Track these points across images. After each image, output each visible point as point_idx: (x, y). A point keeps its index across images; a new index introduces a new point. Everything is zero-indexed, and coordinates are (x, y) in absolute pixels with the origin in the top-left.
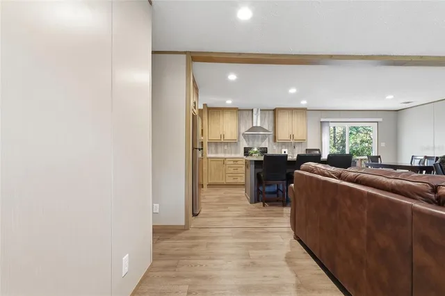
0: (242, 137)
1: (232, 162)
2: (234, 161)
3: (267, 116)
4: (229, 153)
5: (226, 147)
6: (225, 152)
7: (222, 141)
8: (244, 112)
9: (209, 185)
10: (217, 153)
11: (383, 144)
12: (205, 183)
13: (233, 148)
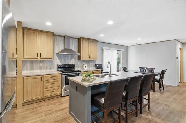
0: (56, 56)
1: (50, 78)
2: (51, 77)
3: (74, 42)
4: (44, 69)
5: (41, 64)
6: (41, 68)
7: (39, 59)
8: (58, 37)
9: (25, 104)
10: (32, 69)
11: (123, 61)
12: (20, 103)
13: (48, 65)
